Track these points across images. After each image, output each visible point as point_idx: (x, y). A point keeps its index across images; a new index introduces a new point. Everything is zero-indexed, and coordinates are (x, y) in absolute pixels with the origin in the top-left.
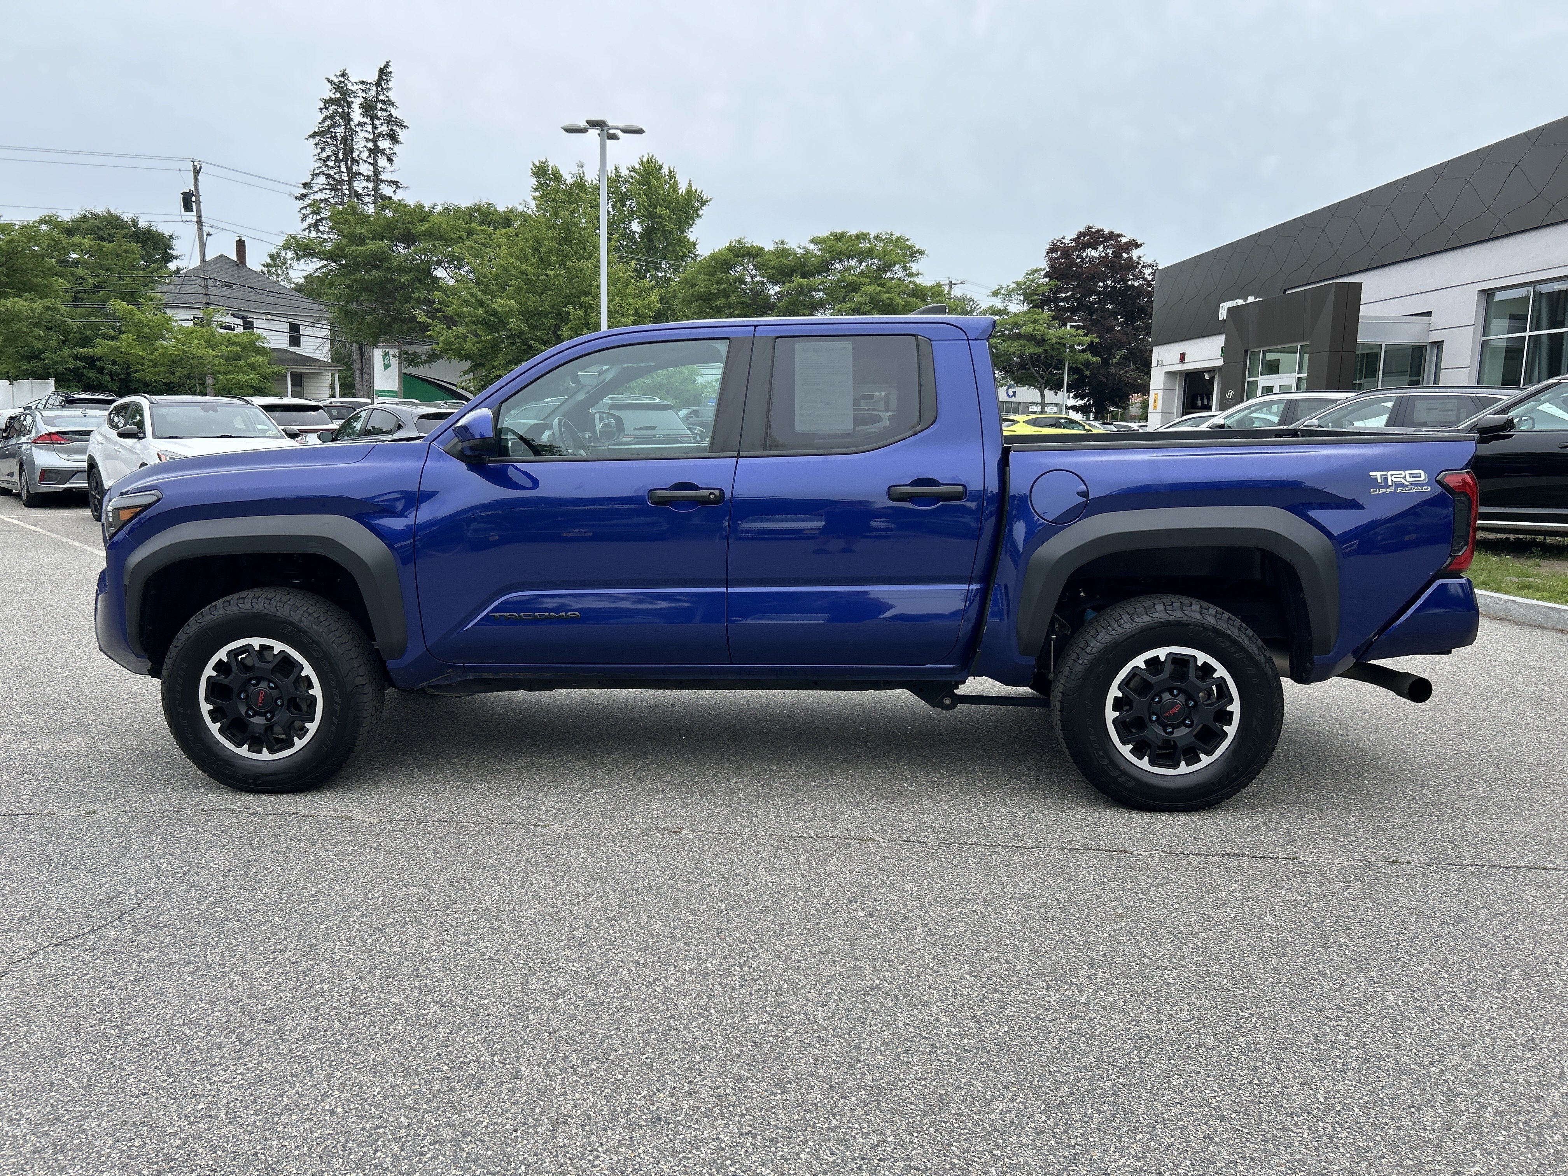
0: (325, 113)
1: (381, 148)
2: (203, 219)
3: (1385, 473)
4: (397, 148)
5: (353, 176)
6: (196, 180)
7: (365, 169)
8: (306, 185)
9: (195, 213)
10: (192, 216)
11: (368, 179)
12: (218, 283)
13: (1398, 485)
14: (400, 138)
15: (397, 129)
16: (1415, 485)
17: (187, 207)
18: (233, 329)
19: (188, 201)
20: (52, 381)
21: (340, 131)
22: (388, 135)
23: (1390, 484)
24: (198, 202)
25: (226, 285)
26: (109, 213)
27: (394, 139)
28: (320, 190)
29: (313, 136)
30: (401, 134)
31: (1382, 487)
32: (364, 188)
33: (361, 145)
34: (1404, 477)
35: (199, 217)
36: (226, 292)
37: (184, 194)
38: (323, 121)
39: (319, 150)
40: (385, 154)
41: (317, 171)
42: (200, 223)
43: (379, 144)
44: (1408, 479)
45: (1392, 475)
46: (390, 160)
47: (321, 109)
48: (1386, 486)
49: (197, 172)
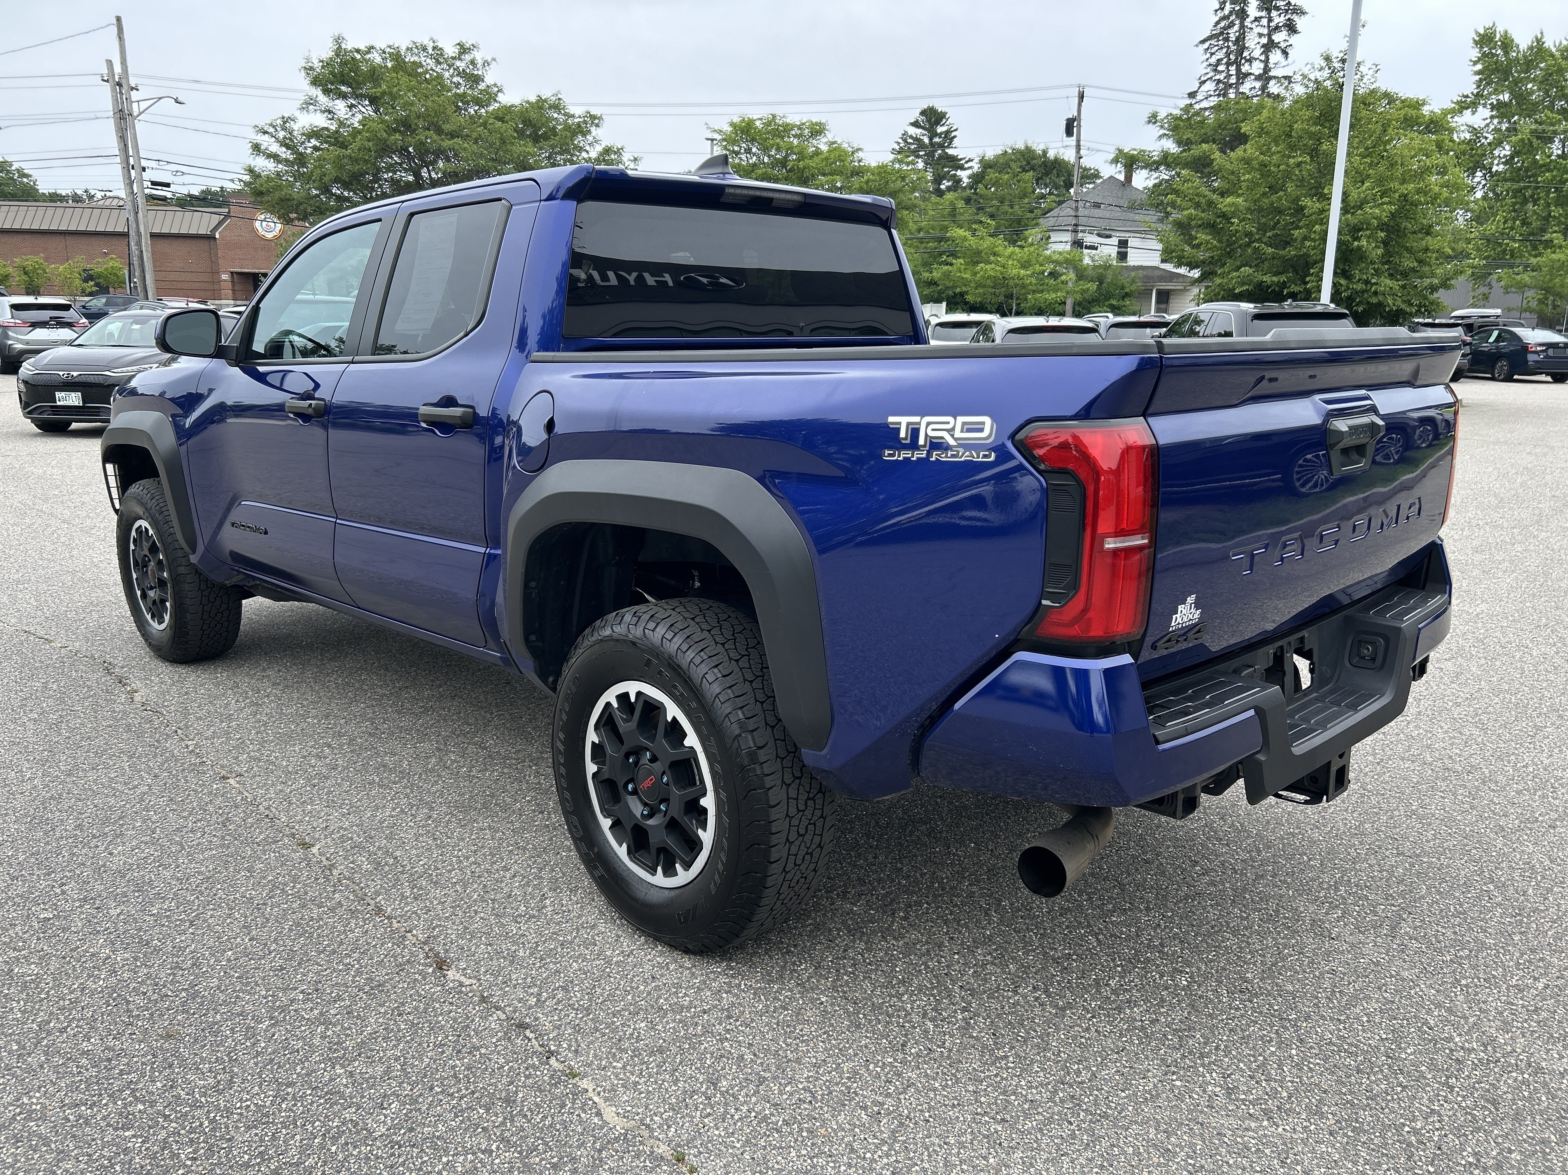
0: (1220, 14)
1: (1276, 41)
2: (1082, 143)
3: (916, 419)
4: (1294, 39)
5: (1242, 77)
6: (1080, 105)
7: (1257, 68)
8: (1192, 95)
9: (1074, 138)
10: (1072, 141)
11: (1258, 78)
12: (1088, 204)
13: (936, 445)
14: (1299, 27)
15: (1295, 17)
16: (967, 447)
17: (1069, 132)
18: (1096, 249)
19: (1070, 127)
20: (944, 304)
21: (1233, 32)
22: (1285, 25)
23: (921, 442)
24: (1079, 126)
25: (1094, 206)
26: (1027, 148)
27: (1291, 28)
28: (1206, 98)
29: (1203, 42)
30: (1300, 22)
31: (906, 447)
32: (1251, 89)
33: (1254, 43)
34: (951, 431)
35: (1078, 141)
36: (1096, 212)
37: (1068, 120)
38: (1217, 23)
39: (1208, 55)
40: (1279, 47)
41: (1203, 79)
42: (1078, 147)
43: (1273, 37)
44: (958, 434)
45: (928, 424)
46: (1285, 53)
47: (1216, 11)
48: (913, 445)
49: (1081, 97)
